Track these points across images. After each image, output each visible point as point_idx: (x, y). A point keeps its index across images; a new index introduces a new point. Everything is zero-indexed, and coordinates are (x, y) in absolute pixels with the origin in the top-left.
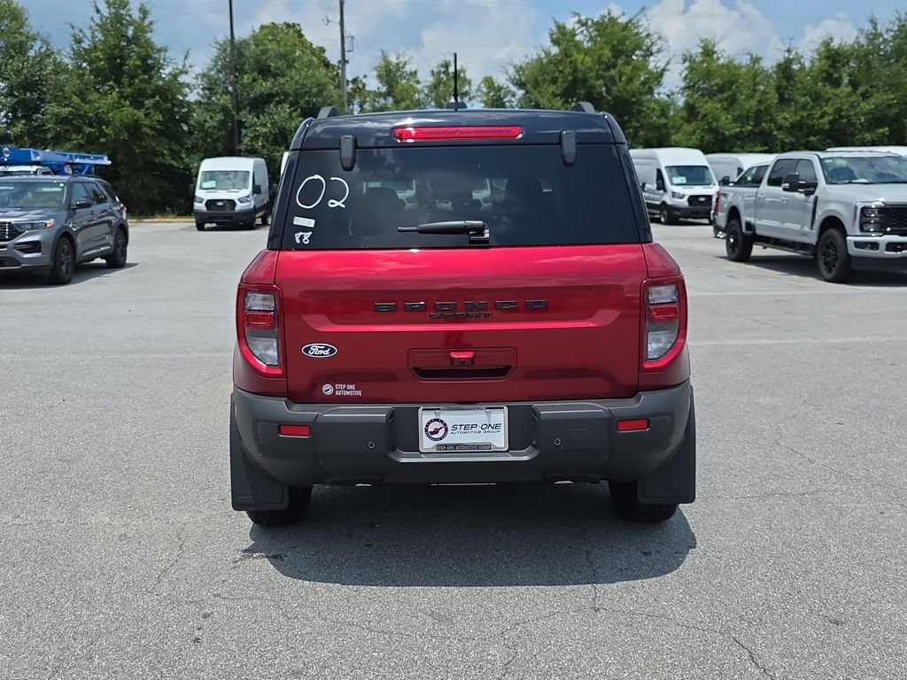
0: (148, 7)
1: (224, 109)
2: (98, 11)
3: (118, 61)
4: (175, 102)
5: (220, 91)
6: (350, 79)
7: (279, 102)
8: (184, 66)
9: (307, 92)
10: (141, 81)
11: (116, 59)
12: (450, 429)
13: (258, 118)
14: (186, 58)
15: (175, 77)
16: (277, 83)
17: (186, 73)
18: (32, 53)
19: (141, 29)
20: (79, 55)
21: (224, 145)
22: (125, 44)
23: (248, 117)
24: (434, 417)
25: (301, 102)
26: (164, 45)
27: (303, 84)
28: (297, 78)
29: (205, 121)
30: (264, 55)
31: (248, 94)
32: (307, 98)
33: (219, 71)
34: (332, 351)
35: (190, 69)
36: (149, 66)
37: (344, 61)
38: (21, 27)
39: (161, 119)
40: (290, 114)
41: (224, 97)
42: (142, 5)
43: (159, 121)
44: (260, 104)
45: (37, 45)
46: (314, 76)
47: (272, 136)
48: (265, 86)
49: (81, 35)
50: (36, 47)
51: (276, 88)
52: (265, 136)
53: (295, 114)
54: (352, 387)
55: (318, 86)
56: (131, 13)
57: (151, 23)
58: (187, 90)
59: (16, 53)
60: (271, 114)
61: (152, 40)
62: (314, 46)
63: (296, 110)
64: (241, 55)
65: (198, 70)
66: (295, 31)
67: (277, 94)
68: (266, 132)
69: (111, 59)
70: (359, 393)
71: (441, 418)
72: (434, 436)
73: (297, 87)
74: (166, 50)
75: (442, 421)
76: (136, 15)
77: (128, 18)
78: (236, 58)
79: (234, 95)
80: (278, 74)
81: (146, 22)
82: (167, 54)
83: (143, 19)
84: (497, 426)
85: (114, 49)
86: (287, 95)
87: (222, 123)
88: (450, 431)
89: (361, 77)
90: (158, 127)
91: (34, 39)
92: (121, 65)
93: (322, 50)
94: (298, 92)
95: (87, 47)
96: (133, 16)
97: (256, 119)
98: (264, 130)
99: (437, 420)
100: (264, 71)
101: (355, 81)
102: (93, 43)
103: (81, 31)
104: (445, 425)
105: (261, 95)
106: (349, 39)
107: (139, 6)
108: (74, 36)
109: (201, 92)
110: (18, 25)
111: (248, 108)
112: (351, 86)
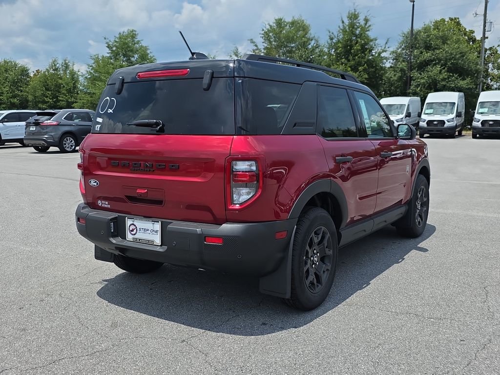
0: (368, 17)
1: (402, 70)
2: (343, 22)
3: (349, 47)
4: (378, 67)
5: (401, 60)
6: (488, 48)
7: (435, 64)
8: (385, 47)
9: (453, 57)
10: (359, 57)
11: (348, 46)
12: (138, 230)
13: (421, 74)
14: (386, 43)
15: (380, 54)
16: (434, 54)
17: (386, 51)
18: (310, 47)
19: (364, 29)
20: (330, 47)
21: (401, 90)
22: (355, 38)
23: (415, 74)
24: (132, 223)
25: (448, 63)
26: (375, 37)
27: (451, 53)
28: (447, 49)
29: (391, 77)
30: (428, 38)
31: (417, 61)
32: (452, 61)
33: (403, 49)
34: (97, 184)
35: (388, 49)
36: (365, 49)
37: (484, 37)
38: (306, 34)
39: (367, 77)
40: (441, 71)
41: (403, 63)
42: (366, 17)
43: (366, 78)
44: (422, 66)
45: (313, 43)
46: (459, 47)
47: (428, 85)
48: (427, 55)
49: (333, 36)
50: (312, 44)
51: (433, 56)
52: (424, 84)
53: (444, 71)
54: (107, 203)
55: (461, 53)
56: (360, 21)
57: (370, 26)
58: (385, 61)
59: (302, 47)
60: (428, 71)
61: (369, 35)
62: (467, 30)
63: (444, 69)
64: (416, 38)
65: (391, 49)
66: (455, 22)
67: (434, 60)
68: (424, 83)
69: (345, 47)
70: (109, 206)
71: (135, 223)
72: (132, 233)
73: (448, 55)
74: (376, 40)
75: (135, 225)
76: (362, 23)
77: (358, 24)
78: (413, 40)
79: (409, 62)
80: (436, 49)
81: (368, 25)
82: (377, 42)
83: (366, 24)
84: (157, 232)
85: (348, 41)
86: (440, 60)
87: (400, 78)
88: (138, 231)
89: (496, 46)
90: (366, 81)
91: (312, 40)
92: (351, 49)
93: (472, 32)
94: (448, 58)
95: (335, 42)
96: (361, 23)
97: (419, 75)
98: (422, 81)
99: (133, 224)
100: (428, 47)
101: (491, 49)
102: (338, 39)
103: (333, 33)
104: (136, 227)
105: (425, 61)
106: (489, 23)
107: (364, 17)
108: (330, 36)
109: (392, 61)
110: (304, 33)
111: (417, 69)
112: (488, 52)
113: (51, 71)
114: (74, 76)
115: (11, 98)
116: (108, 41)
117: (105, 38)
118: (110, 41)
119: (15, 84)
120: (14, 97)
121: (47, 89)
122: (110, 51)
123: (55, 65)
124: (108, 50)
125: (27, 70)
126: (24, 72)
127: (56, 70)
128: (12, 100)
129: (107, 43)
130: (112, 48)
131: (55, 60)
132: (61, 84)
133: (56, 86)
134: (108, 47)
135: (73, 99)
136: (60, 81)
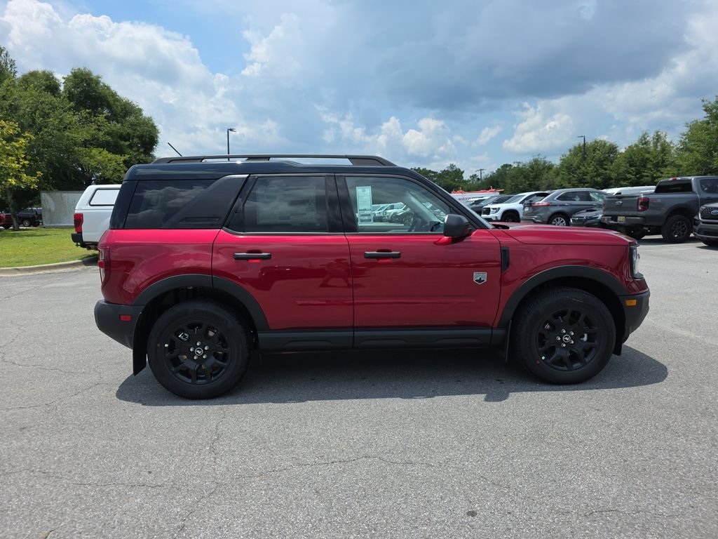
113: (641, 146)
114: (665, 149)
115: (595, 177)
116: (706, 103)
117: (703, 101)
118: (710, 103)
119: (601, 163)
120: (598, 175)
121: (631, 166)
122: (709, 115)
123: (645, 139)
124: (705, 114)
125: (616, 148)
126: (613, 149)
127: (646, 143)
128: (595, 179)
129: (704, 106)
130: (711, 110)
131: (646, 134)
132: (648, 159)
133: (642, 160)
134: (706, 110)
135: (659, 174)
136: (647, 156)
